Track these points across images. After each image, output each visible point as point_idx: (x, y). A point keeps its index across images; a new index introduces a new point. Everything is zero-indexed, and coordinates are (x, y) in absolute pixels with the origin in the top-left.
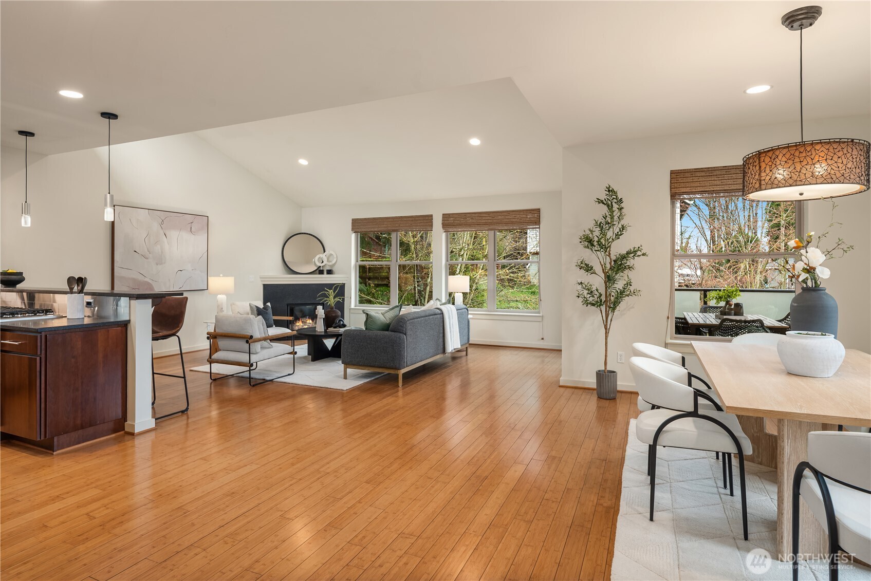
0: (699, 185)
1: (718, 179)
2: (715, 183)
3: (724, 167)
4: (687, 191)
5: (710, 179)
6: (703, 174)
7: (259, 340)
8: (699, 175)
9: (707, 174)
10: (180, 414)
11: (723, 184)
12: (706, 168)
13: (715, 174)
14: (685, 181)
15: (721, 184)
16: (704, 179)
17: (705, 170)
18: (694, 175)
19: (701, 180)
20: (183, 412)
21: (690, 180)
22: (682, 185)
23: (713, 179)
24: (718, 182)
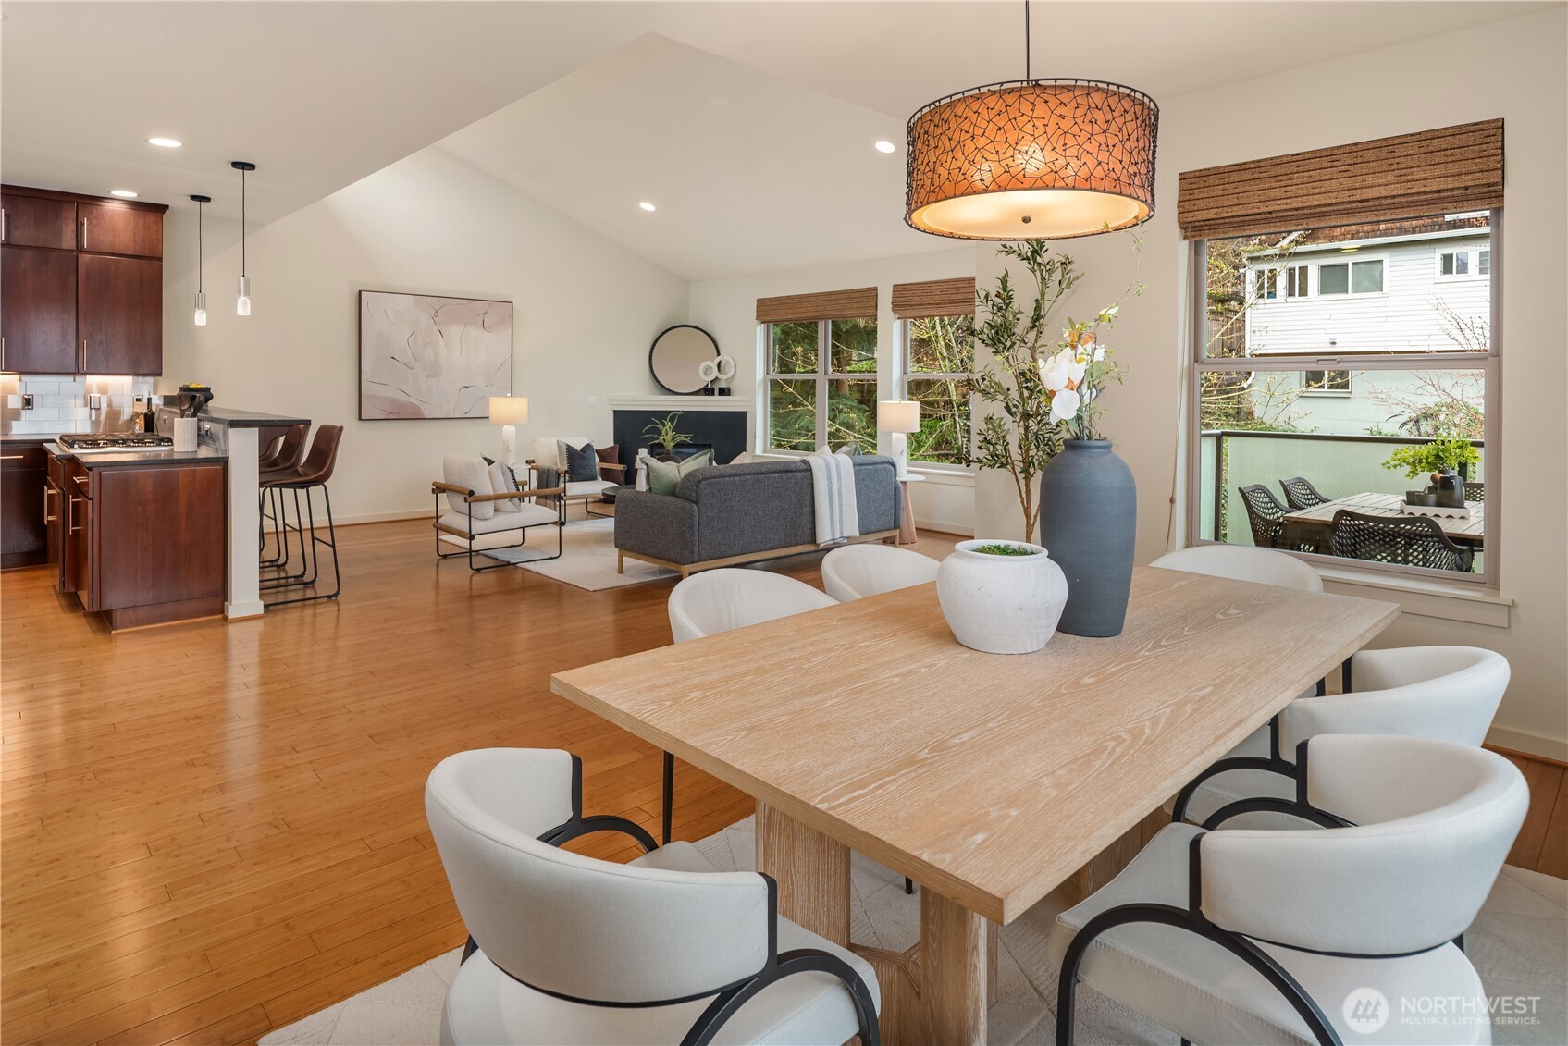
0: (1236, 201)
1: (1277, 185)
2: (1272, 194)
3: (1293, 155)
4: (1209, 217)
5: (1262, 186)
6: (1247, 175)
7: (488, 499)
8: (1237, 179)
9: (1257, 176)
10: (326, 599)
11: (1288, 194)
12: (1253, 162)
13: (1273, 173)
14: (1206, 195)
15: (1284, 195)
16: (1247, 188)
17: (1252, 166)
18: (1227, 180)
19: (1241, 189)
20: (329, 597)
21: (1217, 191)
22: (1200, 204)
23: (1267, 186)
24: (1278, 193)
